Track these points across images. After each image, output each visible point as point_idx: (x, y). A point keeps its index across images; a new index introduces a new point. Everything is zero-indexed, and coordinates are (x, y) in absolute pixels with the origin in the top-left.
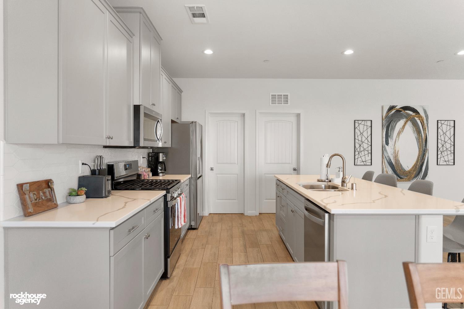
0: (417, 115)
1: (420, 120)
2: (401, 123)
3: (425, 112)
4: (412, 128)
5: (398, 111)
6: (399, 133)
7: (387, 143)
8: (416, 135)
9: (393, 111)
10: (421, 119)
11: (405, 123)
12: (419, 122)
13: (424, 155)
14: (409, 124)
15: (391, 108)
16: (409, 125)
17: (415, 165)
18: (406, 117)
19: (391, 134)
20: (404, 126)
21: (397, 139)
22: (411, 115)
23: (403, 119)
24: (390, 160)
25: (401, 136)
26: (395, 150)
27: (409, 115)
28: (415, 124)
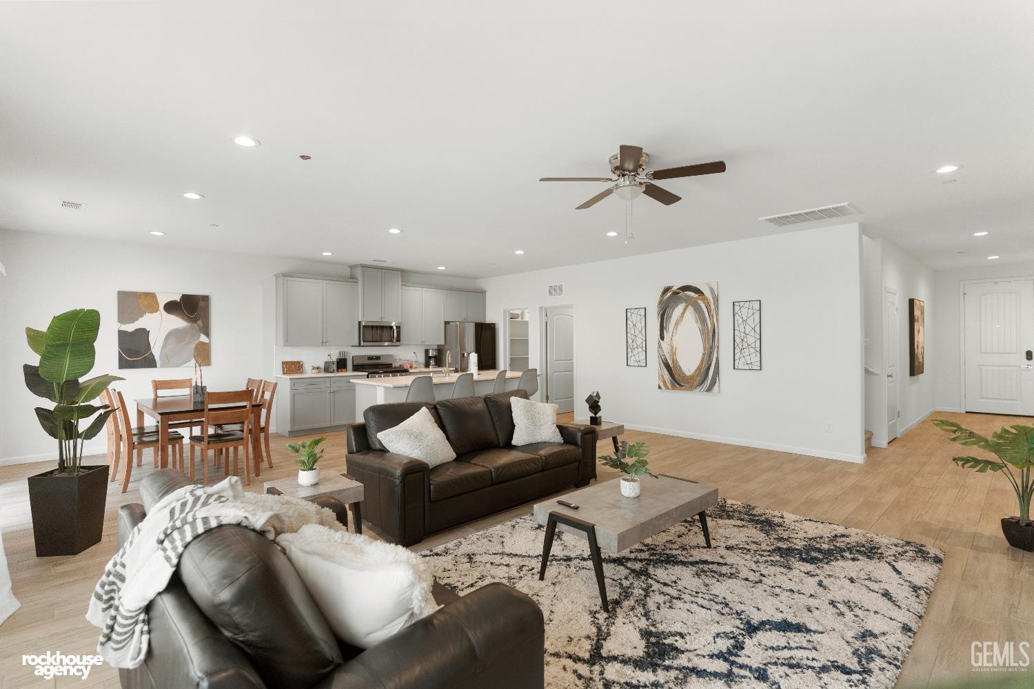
0: (701, 297)
1: (704, 303)
2: (679, 309)
3: (712, 291)
4: (694, 316)
5: (675, 293)
6: (677, 324)
7: (662, 338)
8: (699, 325)
9: (669, 294)
10: (706, 302)
11: (685, 309)
12: (703, 306)
13: (711, 354)
14: (690, 309)
15: (666, 290)
16: (690, 312)
17: (699, 369)
18: (686, 301)
19: (666, 324)
20: (683, 313)
21: (674, 332)
22: (693, 298)
23: (682, 303)
24: (667, 360)
25: (680, 328)
26: (672, 348)
27: (689, 297)
28: (698, 309)
